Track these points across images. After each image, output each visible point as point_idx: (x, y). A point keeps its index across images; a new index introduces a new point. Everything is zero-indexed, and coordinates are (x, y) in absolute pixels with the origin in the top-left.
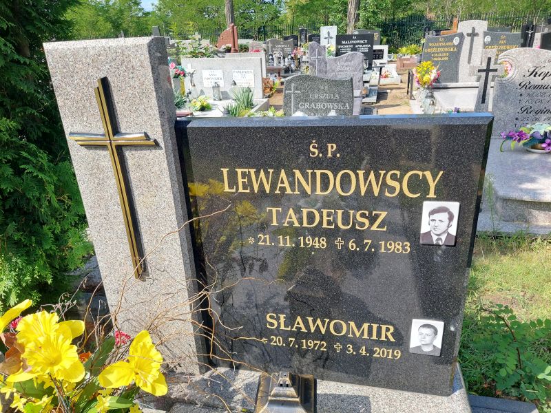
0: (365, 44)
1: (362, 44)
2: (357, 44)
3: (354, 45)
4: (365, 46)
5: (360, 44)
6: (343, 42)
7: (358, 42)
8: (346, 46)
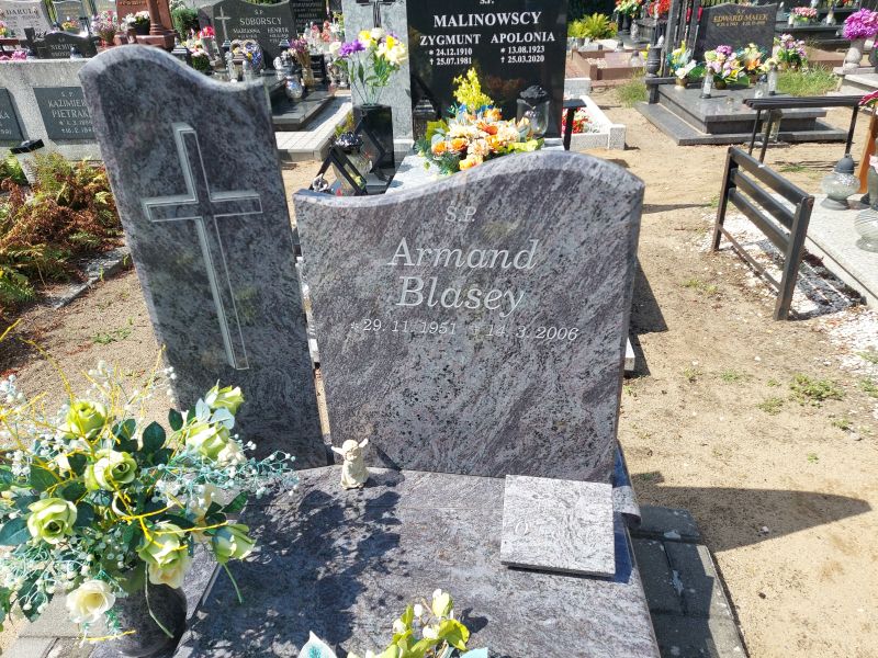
0: (531, 28)
1: (521, 29)
2: (499, 29)
3: (487, 32)
4: (530, 37)
5: (508, 28)
6: (440, 21)
7: (503, 18)
8: (451, 40)
